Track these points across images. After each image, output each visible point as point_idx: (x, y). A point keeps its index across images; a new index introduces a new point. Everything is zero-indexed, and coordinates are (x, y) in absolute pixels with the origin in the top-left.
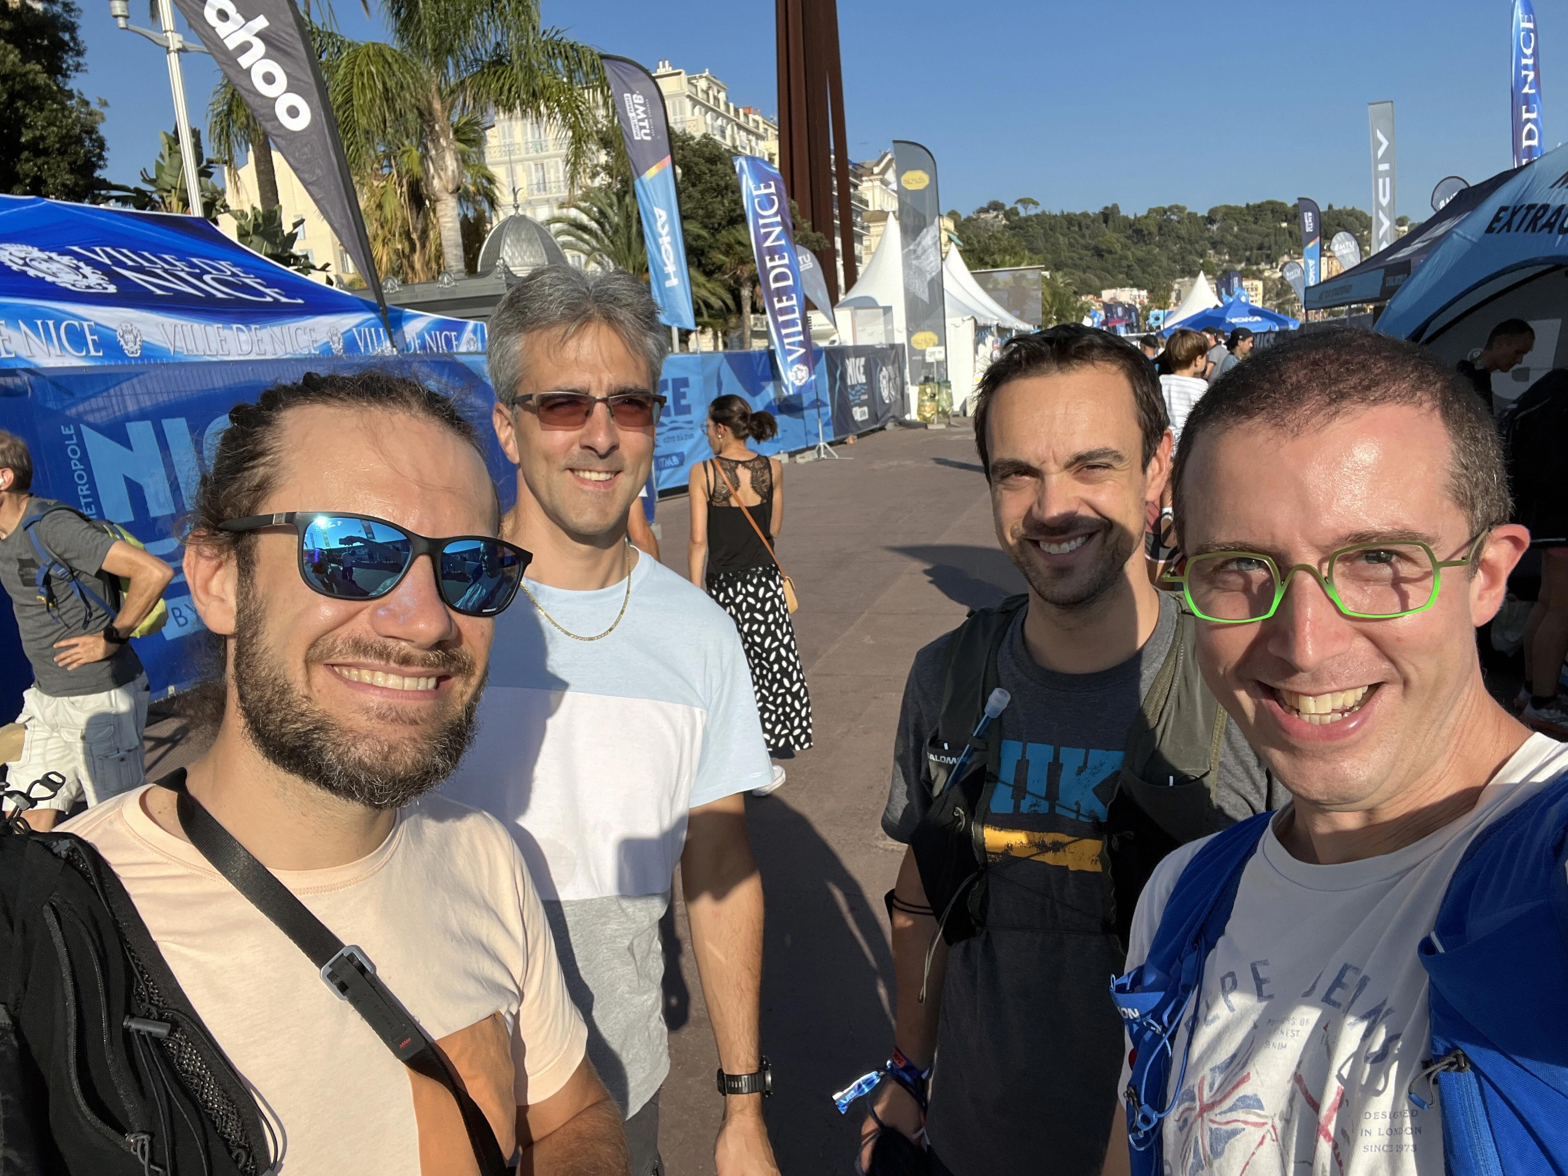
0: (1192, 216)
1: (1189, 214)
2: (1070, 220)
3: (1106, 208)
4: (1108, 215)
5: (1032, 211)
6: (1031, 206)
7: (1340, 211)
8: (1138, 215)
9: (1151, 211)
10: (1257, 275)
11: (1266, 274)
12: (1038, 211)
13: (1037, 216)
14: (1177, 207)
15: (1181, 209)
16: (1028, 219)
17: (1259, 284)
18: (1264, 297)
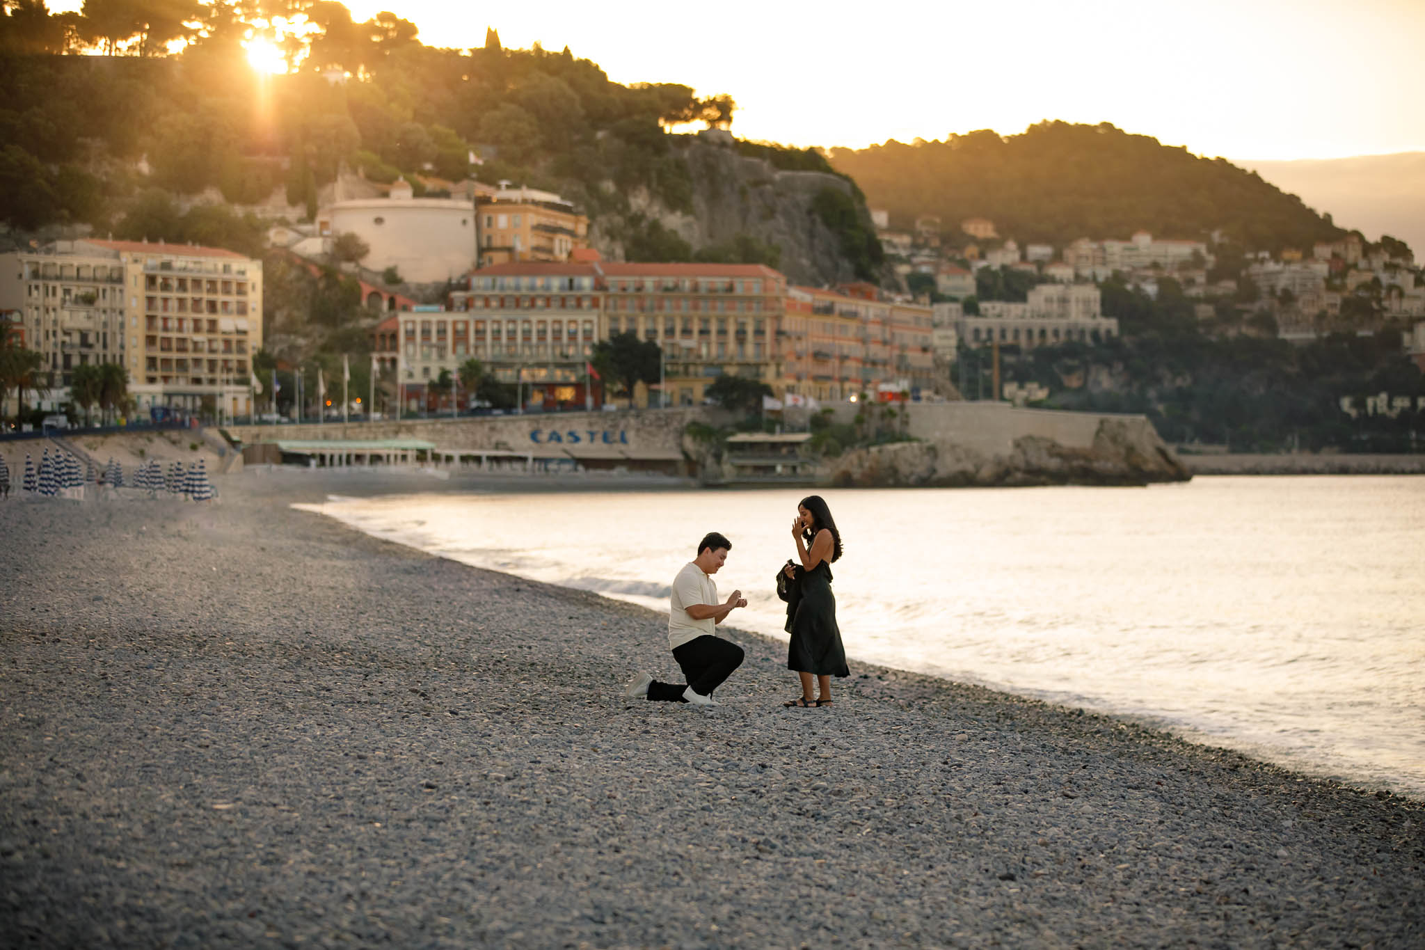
17: (253, 272)
18: (268, 316)
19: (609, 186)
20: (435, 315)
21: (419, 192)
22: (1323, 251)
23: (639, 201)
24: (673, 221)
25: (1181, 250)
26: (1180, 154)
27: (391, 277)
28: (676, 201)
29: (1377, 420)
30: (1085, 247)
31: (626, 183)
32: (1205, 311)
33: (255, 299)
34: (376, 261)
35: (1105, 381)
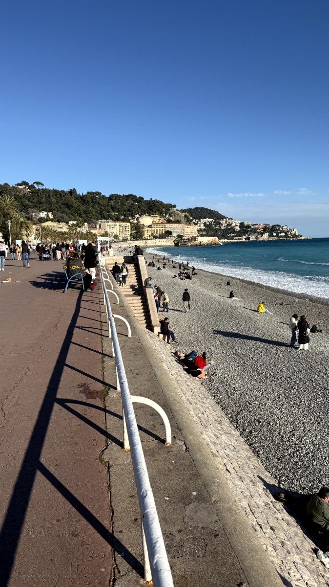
0: (104, 196)
1: (103, 196)
2: (56, 192)
3: (71, 190)
4: (72, 192)
5: (41, 187)
6: (40, 185)
7: (155, 201)
8: (84, 194)
9: (88, 193)
10: (128, 221)
11: (131, 221)
12: (44, 187)
13: (43, 189)
14: (98, 192)
15: (100, 194)
16: (39, 190)
18: (131, 229)
19: (164, 215)
20: (148, 229)
21: (146, 216)
22: (224, 219)
23: (167, 216)
24: (171, 218)
25: (211, 220)
26: (210, 210)
27: (143, 225)
28: (171, 216)
29: (230, 236)
30: (202, 220)
31: (166, 214)
32: (214, 226)
33: (130, 227)
34: (142, 223)
35: (204, 233)
